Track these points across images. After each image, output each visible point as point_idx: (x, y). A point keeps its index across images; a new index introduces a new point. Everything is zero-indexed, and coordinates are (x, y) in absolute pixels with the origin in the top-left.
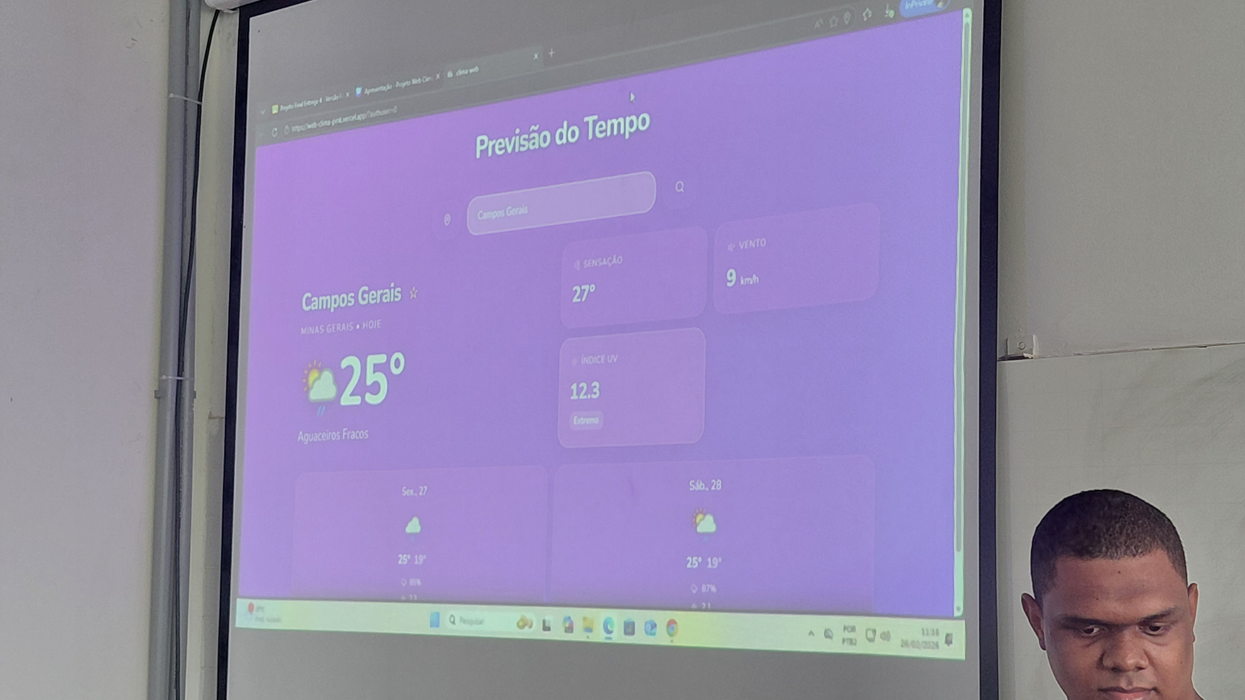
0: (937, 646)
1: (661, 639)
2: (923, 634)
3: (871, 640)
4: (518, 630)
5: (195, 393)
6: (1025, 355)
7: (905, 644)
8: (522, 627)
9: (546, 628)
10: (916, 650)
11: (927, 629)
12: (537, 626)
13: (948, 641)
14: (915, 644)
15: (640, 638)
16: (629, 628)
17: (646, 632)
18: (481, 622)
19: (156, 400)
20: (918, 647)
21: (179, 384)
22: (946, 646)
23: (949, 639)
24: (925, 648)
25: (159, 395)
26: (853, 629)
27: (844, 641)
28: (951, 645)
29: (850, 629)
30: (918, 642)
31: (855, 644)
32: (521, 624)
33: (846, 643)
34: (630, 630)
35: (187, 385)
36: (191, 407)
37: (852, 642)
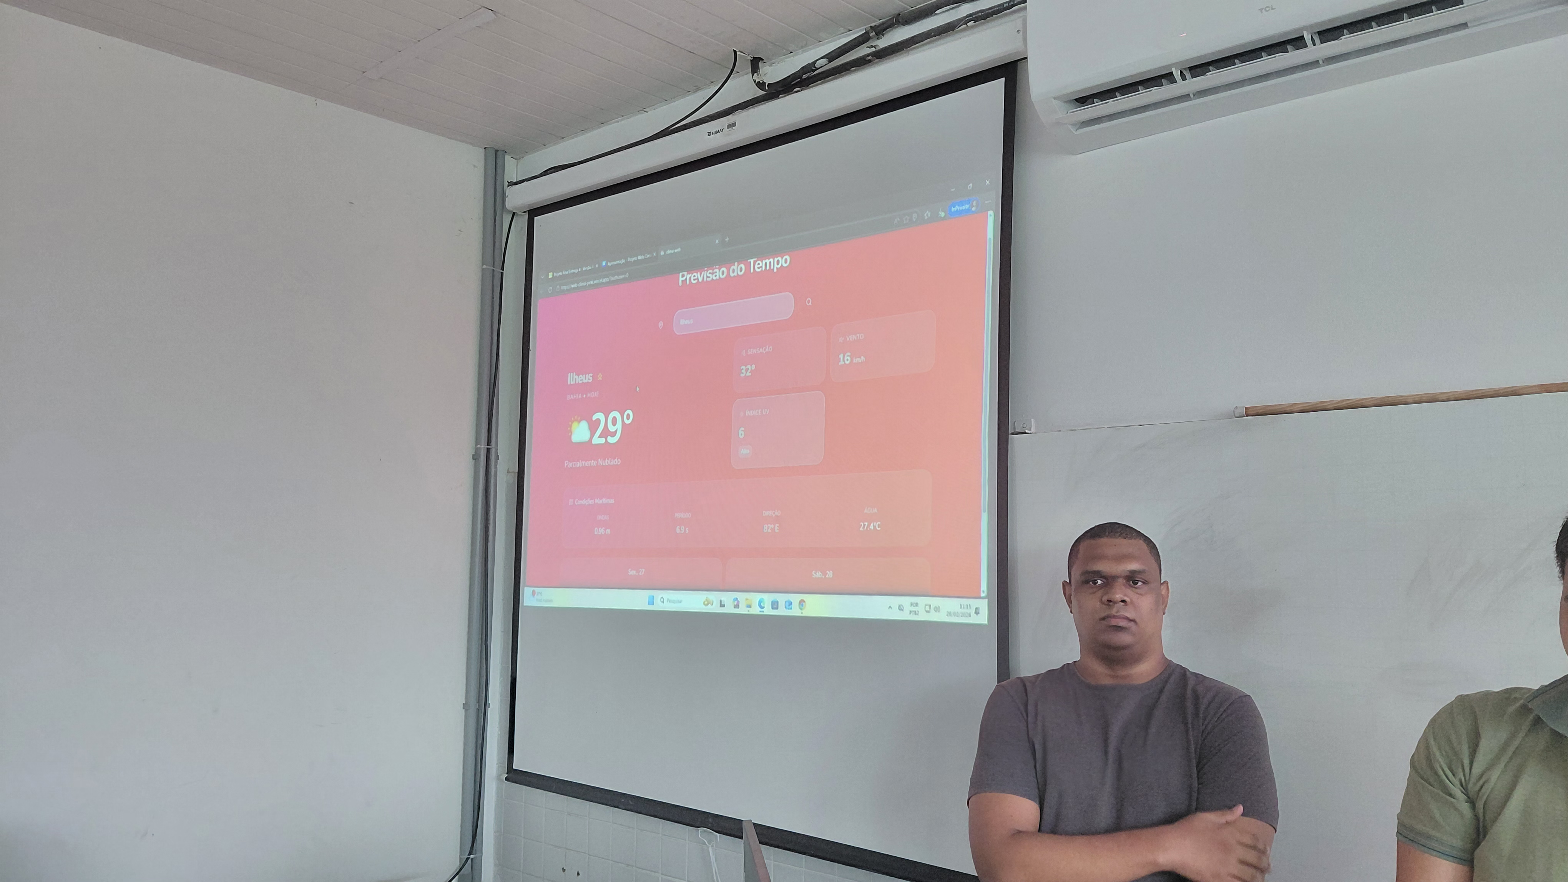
0: (970, 615)
1: (795, 612)
2: (962, 608)
3: (928, 612)
4: (704, 607)
5: (498, 456)
6: (1027, 431)
7: (949, 614)
8: (708, 604)
9: (722, 606)
10: (956, 618)
11: (963, 605)
12: (716, 604)
13: (977, 612)
14: (955, 614)
15: (782, 611)
16: (775, 605)
17: (786, 607)
18: (680, 602)
19: (473, 461)
20: (958, 617)
21: (488, 450)
22: (975, 615)
24: (962, 617)
25: (476, 457)
26: (916, 605)
27: (910, 612)
29: (914, 605)
30: (957, 613)
31: (917, 614)
32: (706, 603)
33: (910, 614)
34: (775, 606)
35: (493, 451)
36: (496, 465)
37: (915, 613)
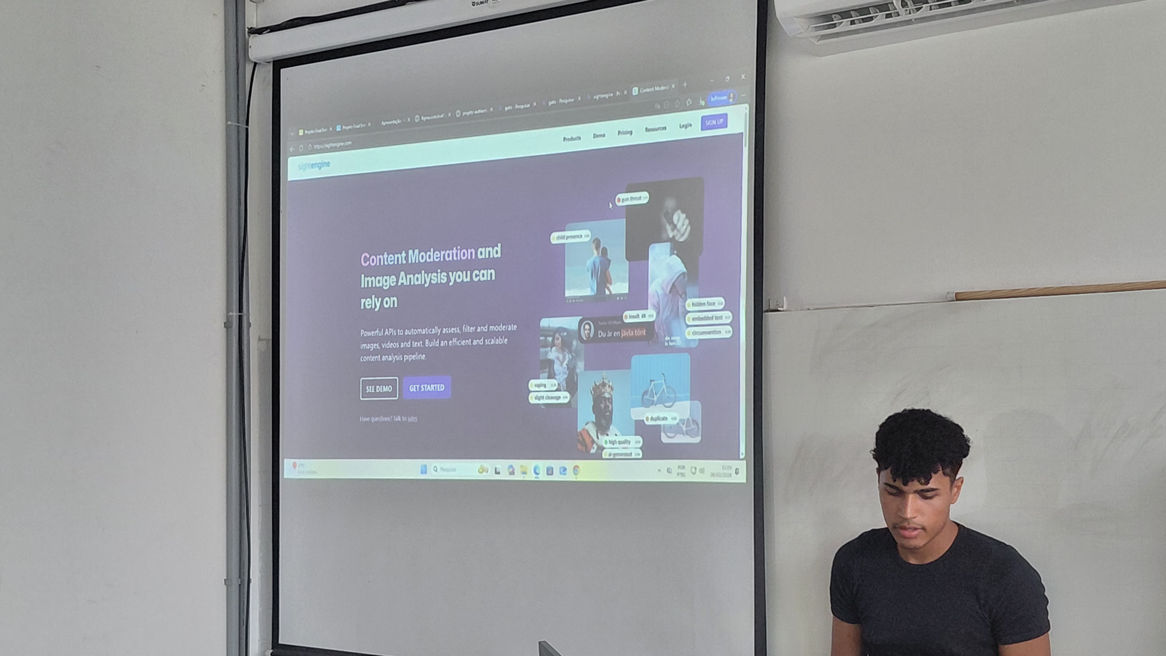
0: (730, 475)
1: (570, 477)
2: (723, 469)
3: (694, 473)
4: (478, 474)
5: (251, 324)
6: (780, 309)
7: (713, 475)
8: (482, 472)
9: (497, 473)
10: (719, 478)
11: (725, 466)
12: (491, 471)
13: (737, 473)
14: (718, 475)
15: (557, 477)
16: (550, 471)
17: (561, 473)
18: (454, 470)
19: (226, 329)
20: (720, 476)
21: (240, 318)
22: (735, 475)
23: (737, 471)
24: (724, 477)
25: (228, 326)
26: (684, 467)
27: (678, 474)
28: (738, 475)
29: (682, 467)
30: (720, 473)
31: (685, 476)
32: (481, 470)
33: (680, 475)
34: (550, 473)
35: (245, 319)
36: (248, 333)
37: (683, 475)
